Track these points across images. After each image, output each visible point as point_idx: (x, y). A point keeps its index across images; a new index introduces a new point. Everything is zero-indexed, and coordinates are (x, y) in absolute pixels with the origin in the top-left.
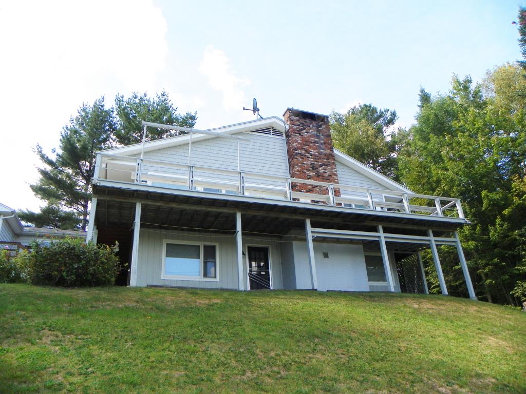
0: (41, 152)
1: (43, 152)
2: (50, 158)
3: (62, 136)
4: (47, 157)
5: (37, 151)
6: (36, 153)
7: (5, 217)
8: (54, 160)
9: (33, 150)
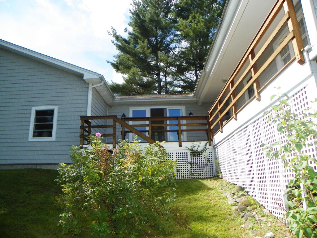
0: (115, 34)
1: (118, 34)
2: (123, 37)
3: (131, 12)
4: (121, 38)
5: (112, 34)
6: (112, 36)
7: (94, 86)
8: (127, 38)
9: (109, 33)
